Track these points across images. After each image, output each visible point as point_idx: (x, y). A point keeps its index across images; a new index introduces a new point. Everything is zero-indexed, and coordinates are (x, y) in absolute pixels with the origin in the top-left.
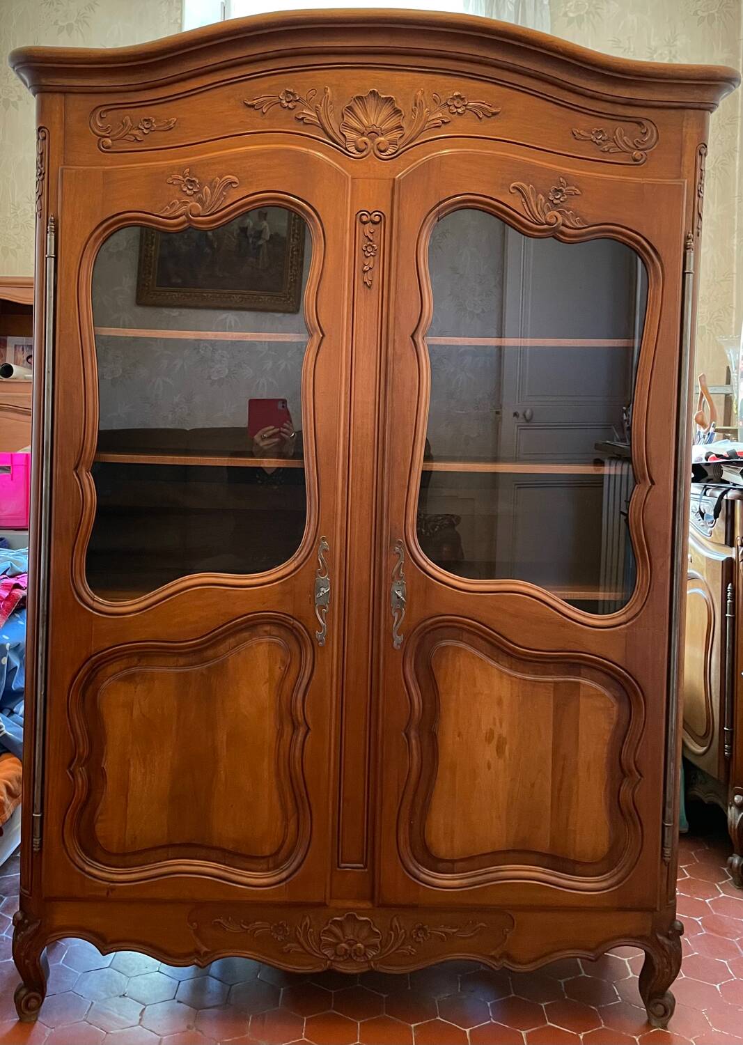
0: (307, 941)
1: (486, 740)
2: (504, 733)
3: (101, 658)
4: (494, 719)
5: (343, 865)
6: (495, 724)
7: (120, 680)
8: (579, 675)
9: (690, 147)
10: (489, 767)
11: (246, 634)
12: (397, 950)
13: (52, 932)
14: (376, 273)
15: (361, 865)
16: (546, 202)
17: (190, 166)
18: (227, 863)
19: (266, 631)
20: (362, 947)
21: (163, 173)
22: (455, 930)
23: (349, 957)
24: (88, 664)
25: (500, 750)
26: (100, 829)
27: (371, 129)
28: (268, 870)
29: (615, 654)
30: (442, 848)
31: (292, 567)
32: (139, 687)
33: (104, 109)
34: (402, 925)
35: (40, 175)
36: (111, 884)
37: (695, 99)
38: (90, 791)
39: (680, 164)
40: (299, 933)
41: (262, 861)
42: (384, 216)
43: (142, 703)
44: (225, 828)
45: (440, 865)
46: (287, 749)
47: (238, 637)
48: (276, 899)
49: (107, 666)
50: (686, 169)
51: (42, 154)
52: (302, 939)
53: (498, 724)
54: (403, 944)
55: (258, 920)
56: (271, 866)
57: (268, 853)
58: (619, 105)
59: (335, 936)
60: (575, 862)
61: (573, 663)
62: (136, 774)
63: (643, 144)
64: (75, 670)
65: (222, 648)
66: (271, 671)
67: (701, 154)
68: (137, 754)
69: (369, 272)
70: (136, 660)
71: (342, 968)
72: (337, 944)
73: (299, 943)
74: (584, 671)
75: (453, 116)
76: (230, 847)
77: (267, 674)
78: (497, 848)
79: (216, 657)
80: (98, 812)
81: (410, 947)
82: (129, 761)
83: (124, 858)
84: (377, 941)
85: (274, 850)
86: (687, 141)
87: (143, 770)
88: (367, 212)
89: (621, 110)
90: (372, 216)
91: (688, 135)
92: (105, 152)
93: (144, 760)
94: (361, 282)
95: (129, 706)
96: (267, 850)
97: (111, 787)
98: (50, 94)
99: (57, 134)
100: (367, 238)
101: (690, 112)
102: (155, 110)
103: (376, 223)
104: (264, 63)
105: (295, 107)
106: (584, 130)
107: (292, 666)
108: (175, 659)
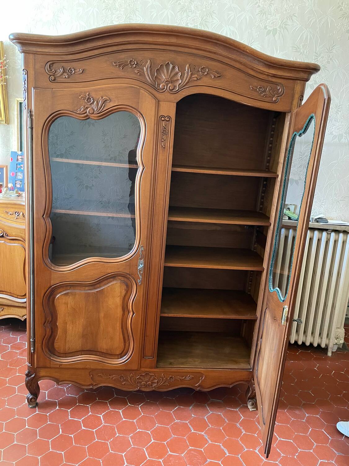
0: (131, 381)
3: (55, 287)
5: (145, 357)
7: (63, 294)
9: (297, 96)
11: (112, 279)
12: (163, 384)
13: (40, 378)
14: (167, 142)
15: (152, 357)
17: (89, 92)
18: (103, 356)
19: (119, 279)
20: (151, 383)
21: (77, 93)
22: (183, 378)
23: (146, 386)
24: (50, 289)
26: (56, 345)
27: (167, 80)
28: (118, 359)
31: (130, 256)
32: (70, 297)
33: (52, 62)
34: (165, 376)
35: (24, 90)
36: (61, 363)
37: (301, 76)
38: (52, 332)
39: (292, 103)
40: (129, 379)
41: (116, 356)
42: (171, 118)
43: (71, 303)
44: (103, 345)
46: (126, 320)
47: (108, 280)
48: (120, 368)
49: (58, 289)
50: (294, 106)
51: (25, 81)
52: (129, 381)
54: (165, 382)
55: (114, 374)
56: (119, 357)
57: (118, 353)
58: (270, 77)
59: (142, 380)
62: (70, 327)
63: (278, 94)
64: (45, 291)
65: (102, 284)
66: (121, 292)
67: (300, 100)
68: (70, 320)
69: (164, 142)
70: (69, 288)
71: (143, 389)
72: (142, 382)
73: (129, 382)
75: (201, 76)
76: (105, 351)
77: (119, 294)
80: (56, 339)
81: (167, 383)
82: (67, 322)
83: (66, 354)
84: (156, 381)
85: (120, 353)
86: (296, 94)
87: (72, 326)
88: (164, 116)
89: (270, 79)
90: (166, 118)
91: (296, 92)
92: (52, 82)
93: (73, 322)
94: (161, 146)
95: (66, 304)
96: (118, 352)
97: (60, 332)
98: (27, 54)
99: (32, 72)
100: (163, 127)
101: (299, 81)
102: (74, 64)
103: (168, 121)
104: (122, 46)
105: (135, 67)
106: (255, 87)
107: (128, 291)
108: (84, 288)
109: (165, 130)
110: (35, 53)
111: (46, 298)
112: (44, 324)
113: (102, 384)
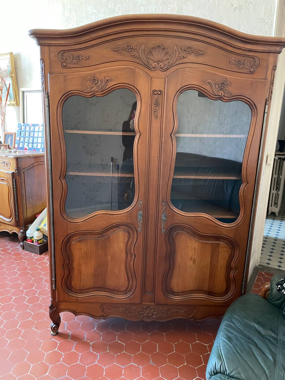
1: (190, 259)
2: (196, 258)
3: (71, 235)
4: (193, 254)
5: (146, 293)
6: (193, 255)
7: (77, 242)
8: (220, 241)
9: (270, 67)
10: (191, 267)
11: (116, 228)
12: (162, 315)
13: (60, 310)
14: (159, 112)
15: (151, 293)
16: (218, 88)
17: (94, 74)
18: (111, 292)
19: (122, 228)
20: (151, 315)
21: (85, 76)
22: (179, 311)
23: (148, 317)
24: (67, 237)
25: (194, 262)
26: (73, 283)
27: (158, 60)
28: (124, 294)
29: (231, 235)
30: (176, 289)
31: (131, 209)
32: (83, 244)
33: (63, 52)
34: (163, 309)
35: (42, 76)
36: (77, 298)
37: (273, 49)
38: (69, 273)
39: (266, 73)
40: (133, 311)
41: (122, 292)
42: (162, 92)
43: (84, 249)
44: (111, 283)
45: (175, 294)
46: (129, 262)
47: (114, 229)
48: (125, 302)
49: (73, 237)
50: (268, 75)
51: (42, 68)
52: (134, 313)
53: (194, 255)
55: (121, 307)
56: (124, 293)
58: (246, 51)
59: (144, 312)
60: (215, 293)
61: (218, 238)
62: (83, 268)
63: (254, 66)
64: (63, 239)
65: (109, 232)
66: (124, 239)
67: (274, 70)
68: (84, 263)
69: (156, 112)
70: (82, 236)
71: (145, 320)
72: (144, 314)
73: (133, 313)
74: (221, 240)
75: (187, 55)
76: (112, 288)
77: (123, 240)
78: (192, 289)
79: (107, 235)
80: (72, 278)
81: (165, 315)
82: (81, 264)
83: (81, 291)
84: (156, 313)
85: (125, 289)
86: (270, 65)
87: (85, 267)
88: (156, 90)
89: (247, 53)
90: (158, 92)
91: (270, 63)
92: (64, 68)
93: (86, 264)
94: (154, 115)
95: (80, 249)
96: (123, 289)
97: (76, 272)
98: (43, 46)
99: (47, 61)
100: (156, 100)
101: (272, 54)
102: (81, 52)
103: (159, 94)
104: (120, 34)
105: (131, 51)
106: (234, 61)
107: (130, 238)
108: (94, 235)
109: (157, 102)
110: (49, 45)
111: (64, 245)
112: (63, 266)
113: (111, 315)
